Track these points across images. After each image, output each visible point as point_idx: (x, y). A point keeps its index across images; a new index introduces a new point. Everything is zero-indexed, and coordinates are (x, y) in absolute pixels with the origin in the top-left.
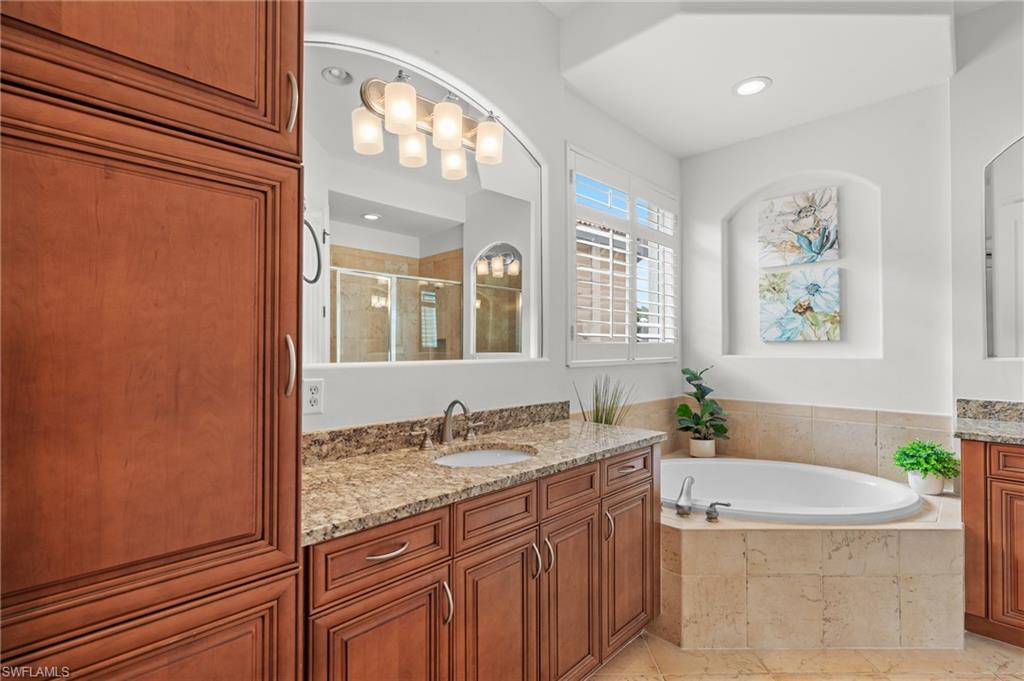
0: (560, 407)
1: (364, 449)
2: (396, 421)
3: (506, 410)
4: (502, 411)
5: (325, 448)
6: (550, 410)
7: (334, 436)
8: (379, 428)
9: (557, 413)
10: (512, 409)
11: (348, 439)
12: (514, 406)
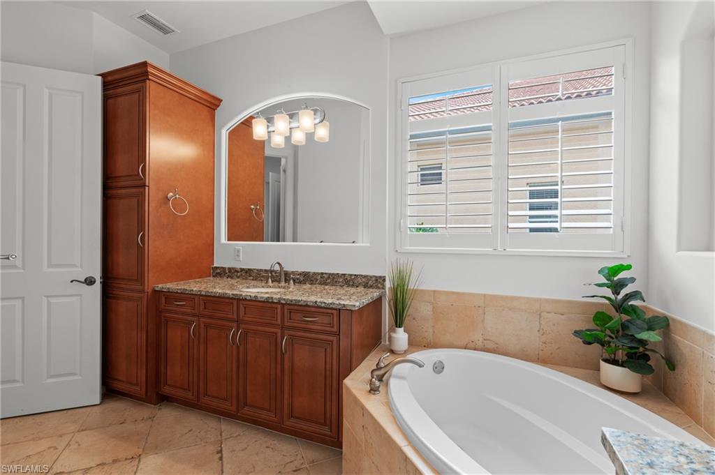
0: (373, 279)
1: (252, 278)
2: (264, 268)
3: (326, 274)
4: (322, 273)
5: (239, 274)
6: (364, 280)
7: (242, 270)
8: (258, 270)
9: (370, 282)
10: (330, 274)
11: (246, 272)
12: (332, 272)
